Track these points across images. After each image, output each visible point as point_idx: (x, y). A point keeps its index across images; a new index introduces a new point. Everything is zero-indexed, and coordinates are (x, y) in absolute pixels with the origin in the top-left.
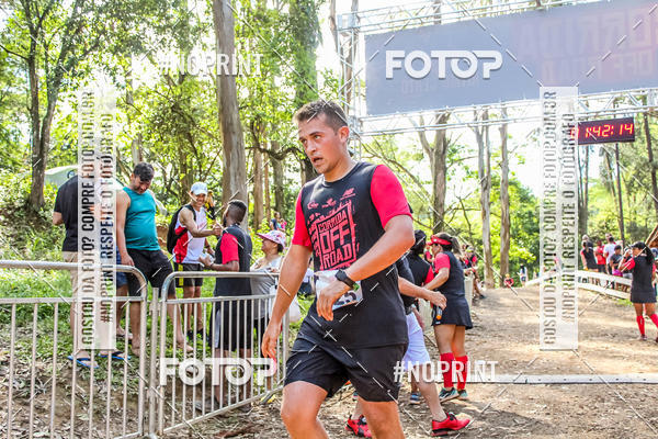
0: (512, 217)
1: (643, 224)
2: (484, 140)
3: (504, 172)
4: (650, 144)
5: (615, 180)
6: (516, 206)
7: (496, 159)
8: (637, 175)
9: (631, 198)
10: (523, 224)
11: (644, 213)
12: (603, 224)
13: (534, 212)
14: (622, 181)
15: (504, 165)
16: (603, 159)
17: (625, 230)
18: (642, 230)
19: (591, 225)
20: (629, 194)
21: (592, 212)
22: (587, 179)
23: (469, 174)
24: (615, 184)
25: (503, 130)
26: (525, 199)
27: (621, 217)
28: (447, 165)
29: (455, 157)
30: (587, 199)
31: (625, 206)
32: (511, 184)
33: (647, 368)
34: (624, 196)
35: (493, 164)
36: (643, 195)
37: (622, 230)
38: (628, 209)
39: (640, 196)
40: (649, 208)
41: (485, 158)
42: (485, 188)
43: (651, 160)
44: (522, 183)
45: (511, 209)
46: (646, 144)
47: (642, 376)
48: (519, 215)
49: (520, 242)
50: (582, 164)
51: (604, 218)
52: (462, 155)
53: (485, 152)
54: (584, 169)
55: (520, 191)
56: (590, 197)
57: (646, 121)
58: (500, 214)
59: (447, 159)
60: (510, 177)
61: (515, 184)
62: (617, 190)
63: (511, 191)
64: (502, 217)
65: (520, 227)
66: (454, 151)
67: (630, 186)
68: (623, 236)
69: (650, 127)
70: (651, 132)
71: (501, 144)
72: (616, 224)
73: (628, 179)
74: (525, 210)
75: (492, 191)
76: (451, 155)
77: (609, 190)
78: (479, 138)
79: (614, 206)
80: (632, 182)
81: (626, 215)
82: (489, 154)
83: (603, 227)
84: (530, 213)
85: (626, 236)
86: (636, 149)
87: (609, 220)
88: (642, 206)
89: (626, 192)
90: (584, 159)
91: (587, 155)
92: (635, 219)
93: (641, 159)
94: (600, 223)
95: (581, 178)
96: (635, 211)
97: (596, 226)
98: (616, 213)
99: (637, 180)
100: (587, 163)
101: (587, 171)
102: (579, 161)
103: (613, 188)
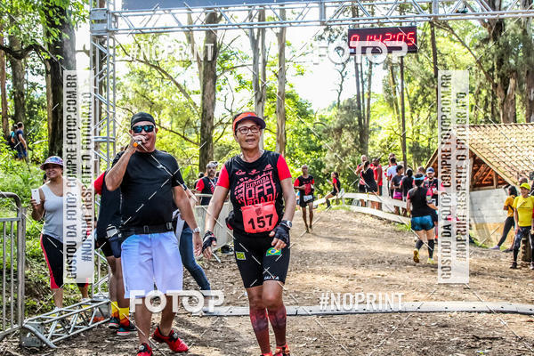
0: (289, 133)
1: (425, 144)
2: (260, 46)
3: (281, 83)
4: (435, 58)
5: (398, 96)
6: (292, 122)
7: (273, 68)
8: (421, 92)
9: (415, 116)
10: (301, 142)
11: (427, 132)
12: (385, 143)
13: (311, 128)
14: (406, 98)
15: (281, 76)
16: (387, 73)
17: (408, 150)
18: (425, 151)
19: (372, 145)
20: (413, 111)
21: (374, 130)
22: (369, 94)
23: (243, 84)
24: (399, 100)
25: (281, 36)
26: (303, 113)
27: (404, 137)
28: (218, 73)
29: (227, 64)
30: (368, 116)
31: (408, 124)
32: (288, 97)
33: (422, 296)
34: (408, 114)
35: (269, 74)
36: (427, 114)
37: (404, 150)
38: (411, 128)
39: (424, 114)
40: (433, 127)
41: (260, 67)
42: (260, 101)
44: (300, 96)
45: (288, 125)
46: (432, 59)
47: (418, 304)
48: (296, 132)
49: (297, 161)
50: (365, 77)
51: (387, 136)
52: (234, 63)
53: (260, 60)
54: (367, 83)
55: (298, 105)
56: (372, 114)
57: (433, 33)
58: (275, 130)
59: (218, 66)
60: (288, 89)
61: (293, 98)
62: (400, 107)
63: (288, 105)
64: (278, 134)
65: (297, 145)
66: (226, 58)
67: (414, 102)
68: (405, 156)
69: (437, 39)
70: (438, 46)
71: (278, 52)
72: (398, 143)
73: (412, 95)
74: (302, 126)
75: (267, 105)
76: (222, 61)
77: (392, 106)
78: (254, 43)
79: (396, 123)
80: (415, 99)
81: (408, 134)
82: (265, 63)
83: (384, 147)
84: (308, 130)
85: (408, 156)
86: (422, 63)
87: (391, 140)
88: (425, 124)
89: (410, 109)
90: (367, 72)
91: (371, 68)
92: (418, 138)
93: (427, 74)
94: (382, 142)
95: (363, 92)
96: (419, 130)
97: (377, 145)
98: (398, 132)
99: (421, 97)
100: (370, 77)
101: (370, 85)
102: (362, 74)
103: (397, 105)
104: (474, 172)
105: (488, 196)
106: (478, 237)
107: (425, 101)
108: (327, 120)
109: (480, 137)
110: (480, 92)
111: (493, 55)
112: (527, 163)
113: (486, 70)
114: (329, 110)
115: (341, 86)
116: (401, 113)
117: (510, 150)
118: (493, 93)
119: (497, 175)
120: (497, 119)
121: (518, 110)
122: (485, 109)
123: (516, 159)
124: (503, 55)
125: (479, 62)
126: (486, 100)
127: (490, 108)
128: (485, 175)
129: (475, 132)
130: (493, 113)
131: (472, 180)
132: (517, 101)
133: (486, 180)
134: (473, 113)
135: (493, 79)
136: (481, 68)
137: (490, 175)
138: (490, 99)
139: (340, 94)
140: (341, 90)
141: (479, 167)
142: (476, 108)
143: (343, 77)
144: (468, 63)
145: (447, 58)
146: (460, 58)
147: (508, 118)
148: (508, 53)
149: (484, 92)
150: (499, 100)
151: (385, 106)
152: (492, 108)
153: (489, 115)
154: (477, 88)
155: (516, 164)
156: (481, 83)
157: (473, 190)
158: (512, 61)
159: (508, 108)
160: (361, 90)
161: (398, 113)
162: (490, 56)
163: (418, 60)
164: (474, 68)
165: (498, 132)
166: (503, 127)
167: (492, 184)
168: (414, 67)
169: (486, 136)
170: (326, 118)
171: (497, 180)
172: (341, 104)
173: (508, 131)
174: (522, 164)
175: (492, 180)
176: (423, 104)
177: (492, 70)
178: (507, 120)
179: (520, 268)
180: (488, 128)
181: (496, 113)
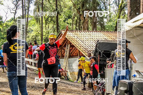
4: (57, 2)
9: (47, 26)
12: (34, 37)
14: (43, 18)
17: (43, 40)
20: (46, 24)
21: (29, 31)
22: (28, 15)
24: (41, 19)
27: (42, 35)
34: (44, 25)
37: (42, 40)
38: (45, 31)
39: (51, 25)
40: (54, 31)
43: (57, 10)
46: (55, 2)
50: (26, 8)
51: (35, 34)
54: (27, 11)
56: (29, 24)
62: (41, 22)
67: (47, 20)
72: (40, 38)
73: (46, 17)
77: (37, 21)
79: (39, 29)
80: (48, 19)
81: (44, 34)
83: (33, 39)
86: (51, 3)
87: (37, 36)
88: (51, 30)
89: (45, 23)
90: (27, 6)
91: (29, 4)
92: (48, 36)
93: (53, 8)
94: (32, 37)
95: (25, 14)
96: (48, 32)
97: (30, 38)
98: (40, 33)
99: (50, 18)
100: (28, 8)
101: (28, 12)
102: (25, 7)
103: (39, 21)
104: (70, 50)
105: (76, 60)
106: (71, 78)
107: (51, 20)
108: (9, 26)
109: (73, 35)
110: (74, 18)
111: (80, 2)
112: (92, 47)
113: (77, 8)
114: (10, 22)
115: (16, 11)
116: (41, 25)
117: (85, 41)
118: (79, 18)
119: (79, 52)
120: (81, 29)
121: (89, 26)
122: (76, 25)
123: (87, 45)
124: (84, 3)
125: (74, 5)
126: (77, 21)
127: (78, 25)
128: (75, 52)
129: (71, 33)
130: (79, 27)
131: (69, 54)
132: (89, 22)
133: (75, 54)
134: (71, 26)
135: (80, 12)
136: (75, 7)
137: (77, 52)
138: (78, 21)
139: (15, 15)
140: (16, 13)
141: (73, 48)
142: (72, 25)
143: (17, 8)
144: (70, 5)
145: (62, 3)
146: (67, 3)
147: (85, 29)
148: (86, 2)
149: (76, 18)
150: (82, 21)
151: (35, 22)
152: (79, 25)
153: (77, 27)
154: (73, 16)
155: (87, 48)
156: (75, 14)
157: (70, 58)
158: (87, 6)
159: (85, 25)
160: (24, 14)
161: (40, 24)
162: (79, 3)
163: (49, 3)
164: (72, 8)
165: (81, 34)
166: (83, 32)
167: (77, 56)
168: (47, 5)
169: (75, 35)
170: (9, 25)
171: (80, 54)
172: (15, 19)
173: (84, 34)
174: (90, 48)
175: (77, 54)
176: (51, 21)
177: (80, 8)
178: (84, 29)
179: (87, 90)
180: (77, 32)
181: (80, 27)
